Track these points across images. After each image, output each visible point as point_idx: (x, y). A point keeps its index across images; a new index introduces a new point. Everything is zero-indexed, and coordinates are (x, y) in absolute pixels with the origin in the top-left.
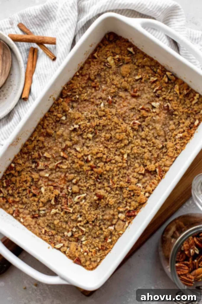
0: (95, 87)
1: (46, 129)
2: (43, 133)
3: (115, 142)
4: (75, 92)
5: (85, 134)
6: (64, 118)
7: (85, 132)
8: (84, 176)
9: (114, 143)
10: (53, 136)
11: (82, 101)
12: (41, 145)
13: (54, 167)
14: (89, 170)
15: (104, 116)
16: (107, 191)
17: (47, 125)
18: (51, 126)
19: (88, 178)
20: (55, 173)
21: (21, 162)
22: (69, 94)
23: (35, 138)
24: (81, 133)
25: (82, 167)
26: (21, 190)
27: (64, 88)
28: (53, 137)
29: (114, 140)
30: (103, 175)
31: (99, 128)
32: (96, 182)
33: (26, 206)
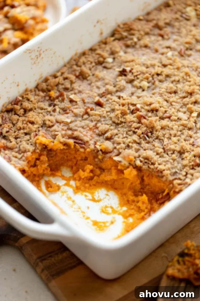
0: (162, 36)
1: (80, 66)
2: (75, 70)
3: (181, 96)
4: (133, 35)
5: (138, 80)
6: (110, 60)
7: (138, 78)
8: (125, 130)
9: (181, 98)
10: (88, 78)
11: (141, 47)
12: (68, 85)
13: (81, 112)
14: (134, 122)
15: (171, 65)
16: (158, 154)
17: (84, 63)
18: (88, 66)
19: (131, 133)
20: (81, 121)
21: (32, 98)
22: (125, 34)
23: (62, 73)
24: (132, 78)
25: (124, 117)
26: (22, 133)
27: (119, 26)
28: (88, 80)
29: (180, 94)
30: (155, 132)
31: (160, 78)
32: (142, 140)
33: (23, 156)
